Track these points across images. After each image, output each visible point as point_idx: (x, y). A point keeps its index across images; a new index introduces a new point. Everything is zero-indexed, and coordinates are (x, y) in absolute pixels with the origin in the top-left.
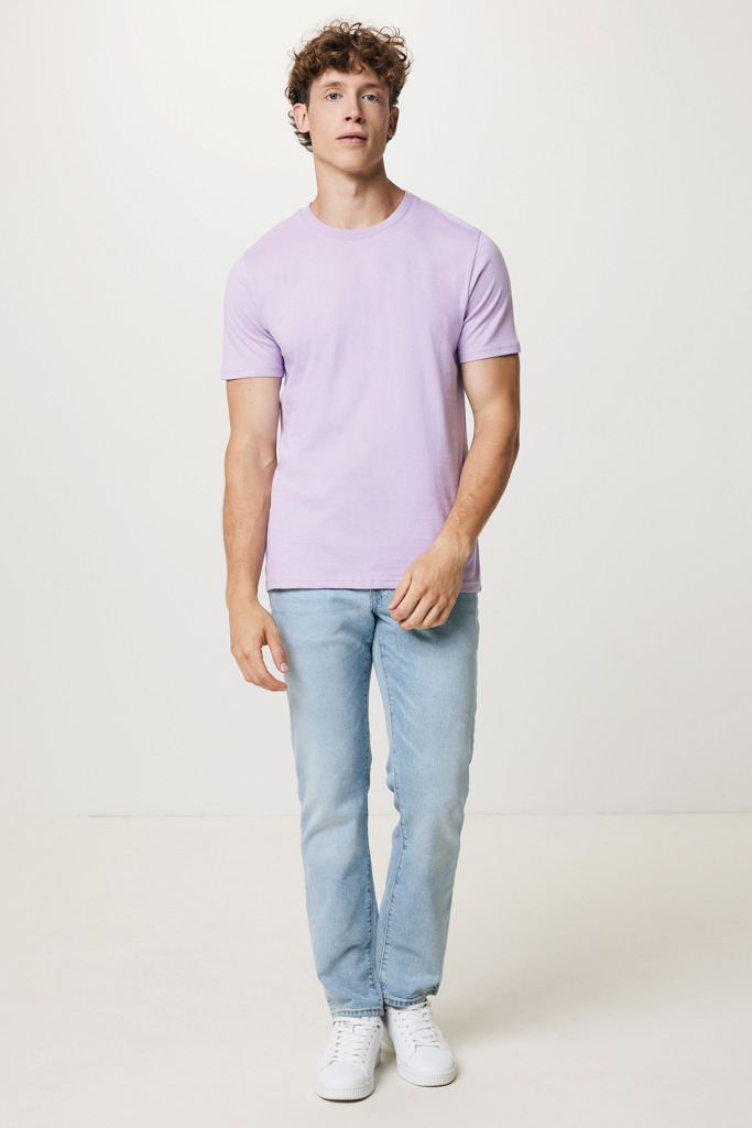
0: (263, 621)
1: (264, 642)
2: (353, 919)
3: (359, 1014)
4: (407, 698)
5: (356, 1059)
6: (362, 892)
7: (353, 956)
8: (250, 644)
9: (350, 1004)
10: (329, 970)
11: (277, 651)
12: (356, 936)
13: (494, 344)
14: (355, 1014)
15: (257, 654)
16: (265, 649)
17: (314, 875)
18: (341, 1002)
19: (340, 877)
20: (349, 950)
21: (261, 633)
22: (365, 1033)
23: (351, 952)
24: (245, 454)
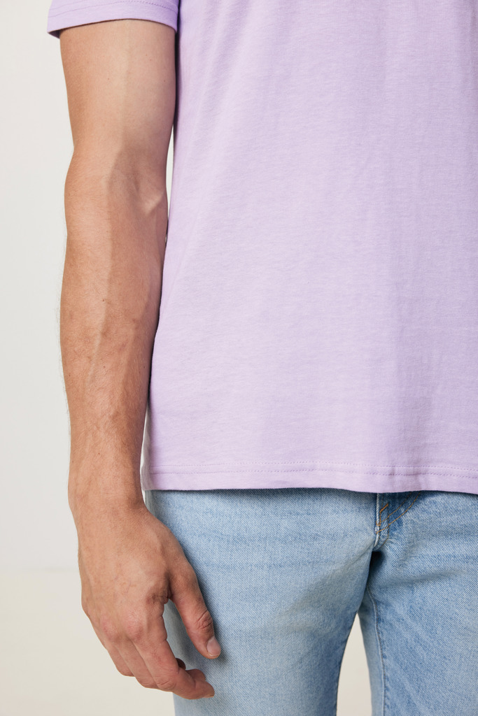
8: (137, 611)
24: (111, 184)
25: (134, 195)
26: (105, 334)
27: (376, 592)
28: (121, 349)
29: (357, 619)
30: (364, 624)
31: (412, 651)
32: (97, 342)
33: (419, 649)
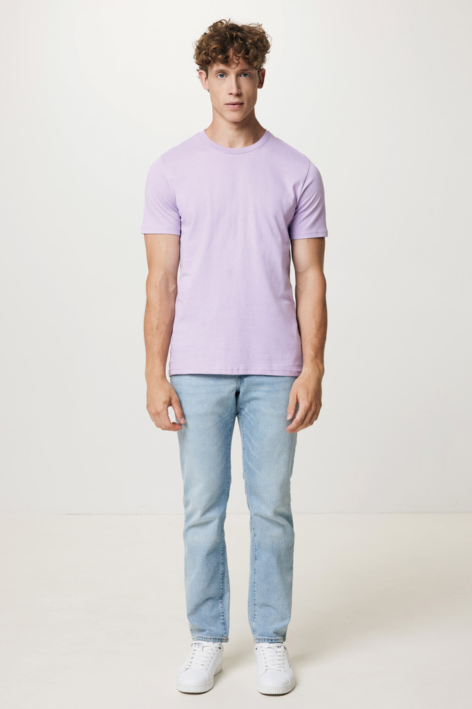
0: (170, 391)
1: (170, 404)
2: (212, 580)
3: (208, 640)
4: (253, 441)
5: (202, 667)
6: (218, 564)
7: (210, 603)
8: (160, 406)
9: (204, 633)
10: (194, 611)
11: (178, 411)
12: (213, 591)
13: (314, 230)
14: (206, 639)
15: (165, 412)
16: (170, 408)
17: (191, 551)
18: (199, 631)
19: (205, 554)
20: (208, 599)
21: (168, 399)
22: (211, 651)
23: (209, 601)
24: (160, 283)
25: (167, 287)
26: (157, 328)
27: (239, 406)
28: (161, 333)
29: (236, 418)
30: (238, 419)
31: (250, 423)
32: (155, 331)
33: (251, 422)
